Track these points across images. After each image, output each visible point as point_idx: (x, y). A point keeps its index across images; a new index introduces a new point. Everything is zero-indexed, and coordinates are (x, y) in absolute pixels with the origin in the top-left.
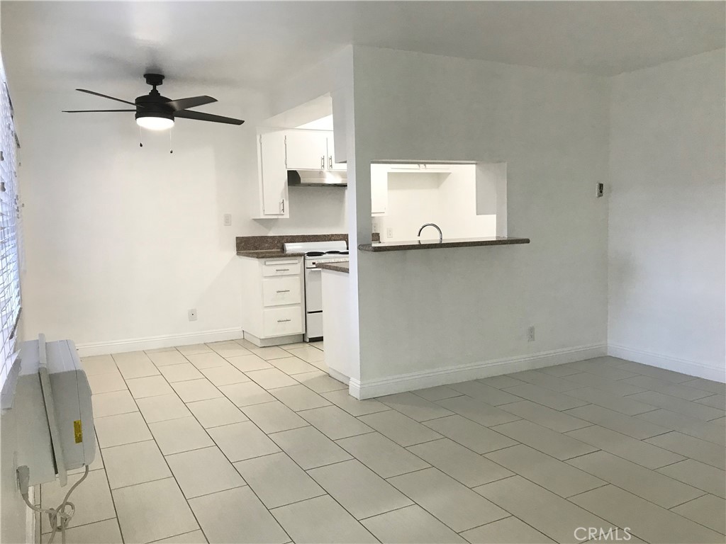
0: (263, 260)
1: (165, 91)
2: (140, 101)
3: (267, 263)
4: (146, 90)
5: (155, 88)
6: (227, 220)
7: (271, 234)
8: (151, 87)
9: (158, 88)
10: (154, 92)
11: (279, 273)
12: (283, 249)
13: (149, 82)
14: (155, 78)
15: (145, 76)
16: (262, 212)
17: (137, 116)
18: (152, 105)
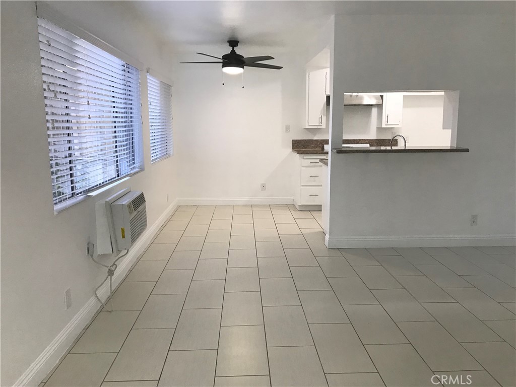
0: (302, 155)
1: (239, 50)
2: (225, 57)
3: (305, 157)
4: (228, 50)
5: (233, 49)
6: (287, 129)
7: (315, 138)
8: (231, 48)
9: (235, 48)
10: (233, 51)
11: (312, 164)
12: (323, 148)
13: (230, 45)
14: (233, 43)
15: (228, 42)
16: (307, 124)
17: (223, 66)
18: (232, 60)
